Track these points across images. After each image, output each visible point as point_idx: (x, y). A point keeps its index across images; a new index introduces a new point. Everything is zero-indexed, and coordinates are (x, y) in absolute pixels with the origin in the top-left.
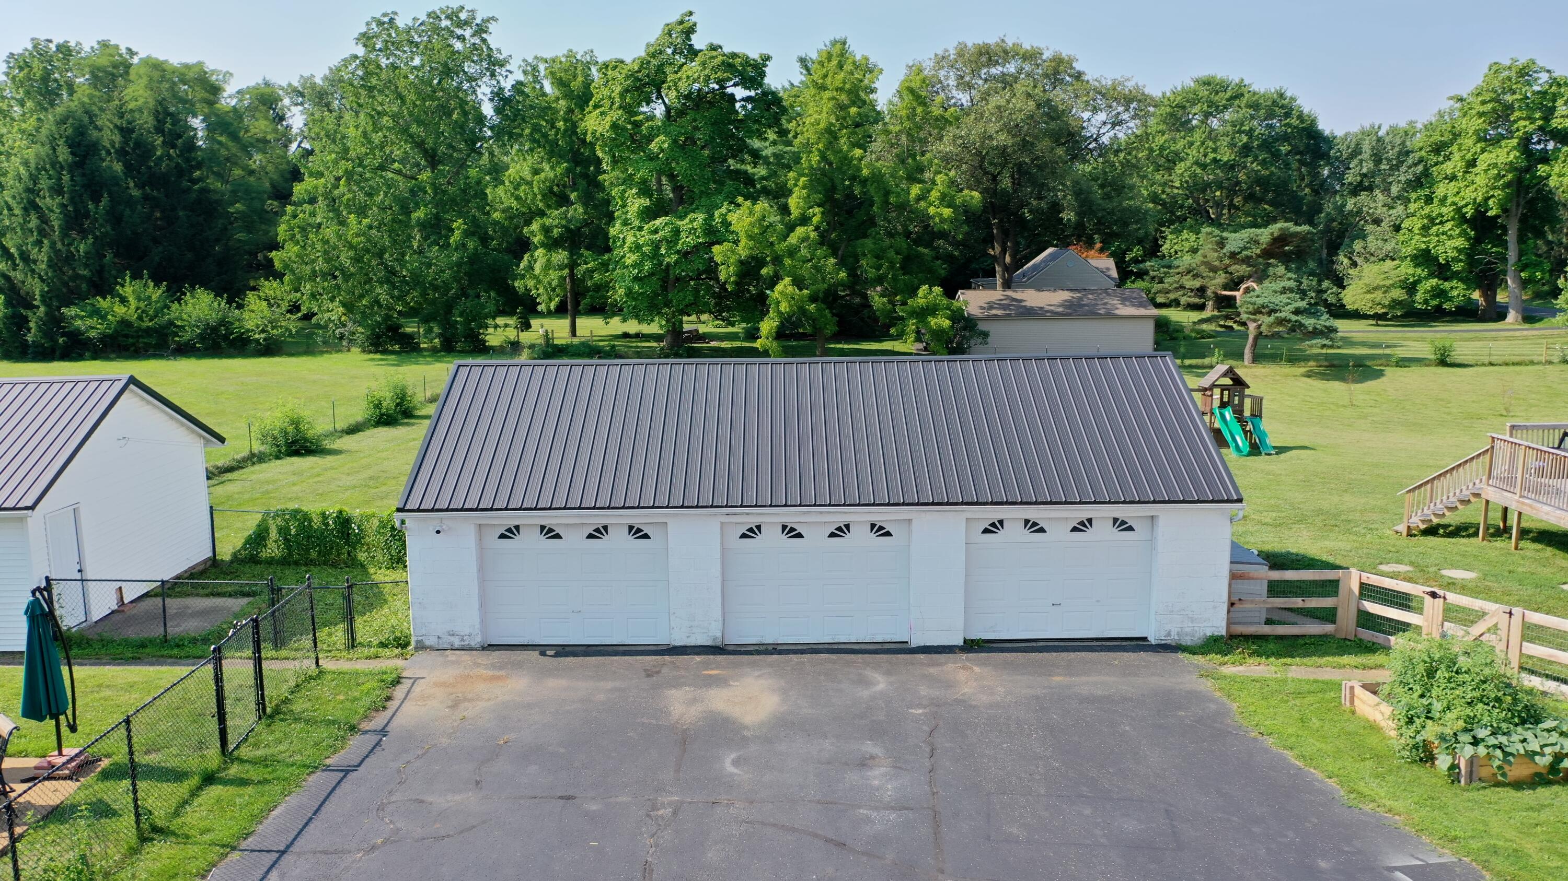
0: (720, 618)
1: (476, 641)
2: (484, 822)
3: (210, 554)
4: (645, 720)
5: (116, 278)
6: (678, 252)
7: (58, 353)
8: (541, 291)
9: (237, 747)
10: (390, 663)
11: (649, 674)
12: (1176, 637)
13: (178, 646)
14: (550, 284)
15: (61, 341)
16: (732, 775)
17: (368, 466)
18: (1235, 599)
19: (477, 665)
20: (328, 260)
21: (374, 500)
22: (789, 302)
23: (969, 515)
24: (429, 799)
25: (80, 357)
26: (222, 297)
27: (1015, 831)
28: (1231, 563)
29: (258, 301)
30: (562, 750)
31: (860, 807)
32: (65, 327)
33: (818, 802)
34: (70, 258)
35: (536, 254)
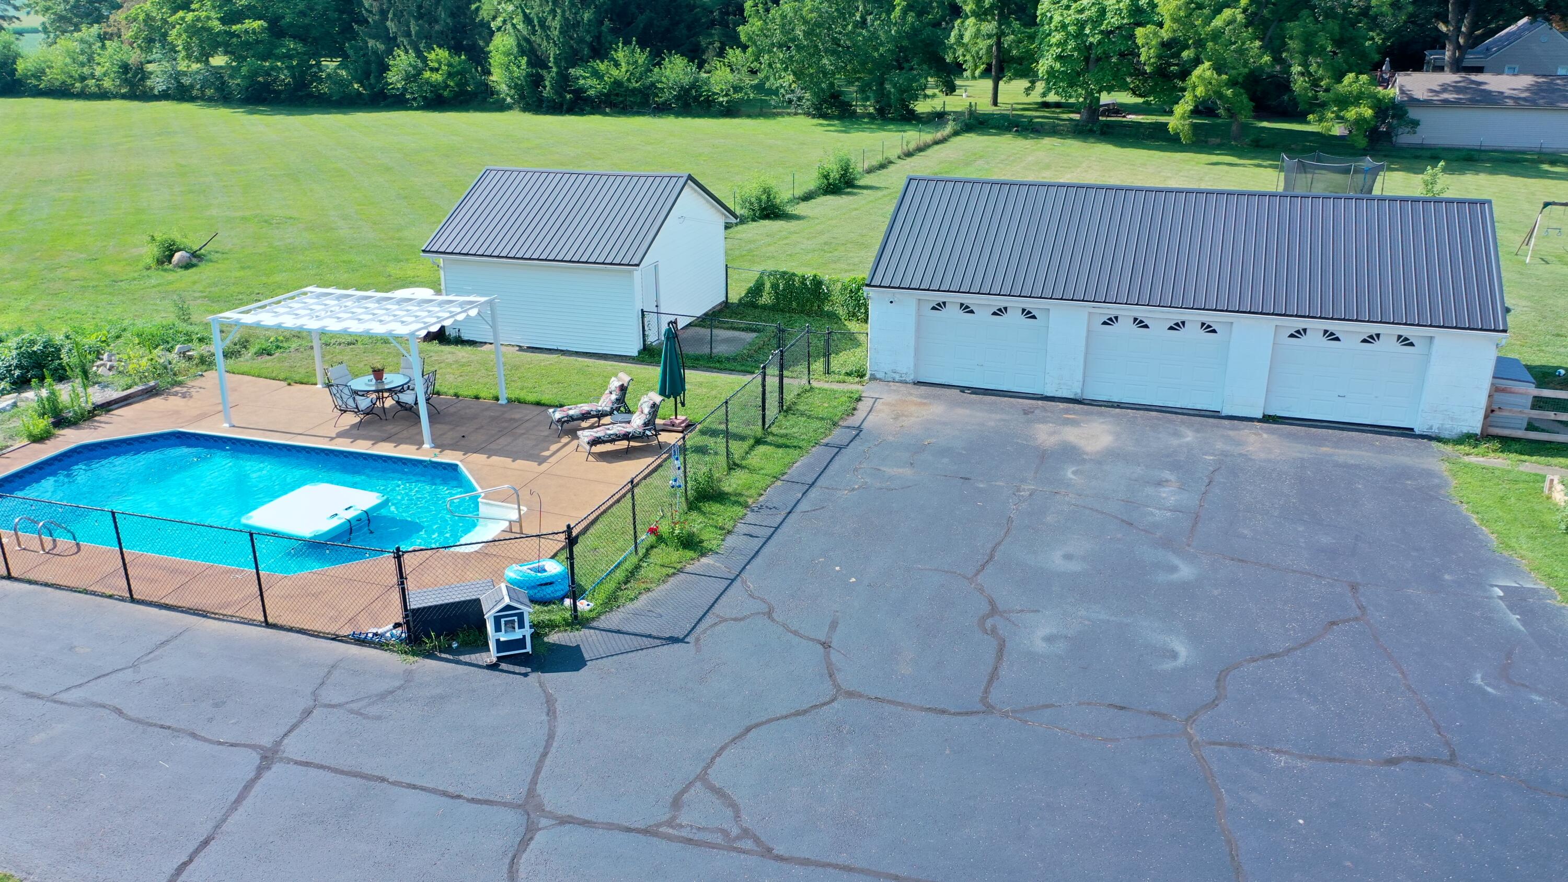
0: (1081, 380)
1: (910, 378)
2: (916, 485)
3: (724, 299)
4: (1019, 441)
5: (611, 44)
6: (1102, 32)
7: (565, 107)
8: (968, 57)
9: (769, 427)
10: (853, 386)
11: (1026, 412)
12: (1437, 431)
13: (719, 362)
14: (978, 53)
15: (568, 96)
16: (1071, 479)
17: (822, 233)
18: (1495, 407)
19: (911, 394)
20: (785, 32)
21: (829, 263)
22: (1206, 86)
23: (1279, 323)
24: (883, 469)
25: (581, 112)
26: (693, 62)
27: (1246, 532)
28: (1494, 377)
29: (723, 67)
30: (964, 452)
31: (1149, 507)
32: (571, 86)
33: (1123, 501)
34: (577, 24)
35: (967, 22)
